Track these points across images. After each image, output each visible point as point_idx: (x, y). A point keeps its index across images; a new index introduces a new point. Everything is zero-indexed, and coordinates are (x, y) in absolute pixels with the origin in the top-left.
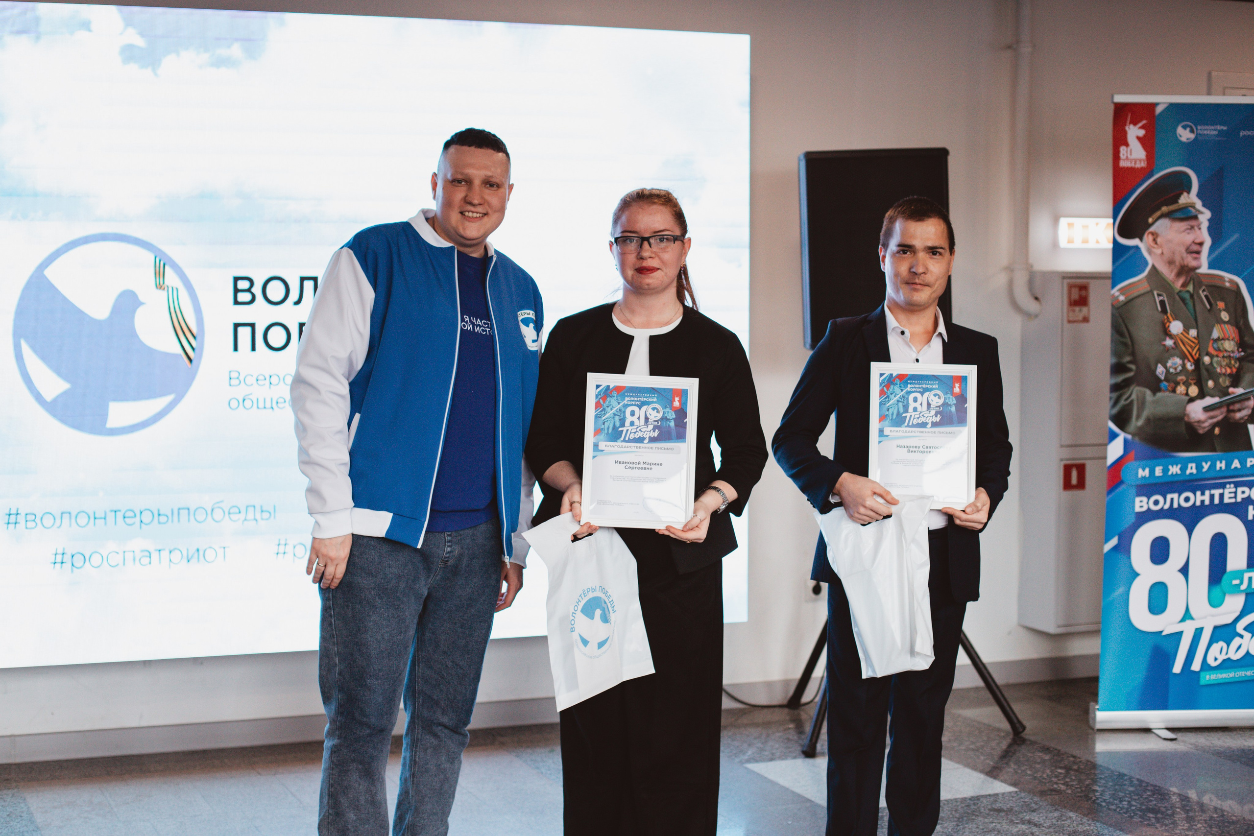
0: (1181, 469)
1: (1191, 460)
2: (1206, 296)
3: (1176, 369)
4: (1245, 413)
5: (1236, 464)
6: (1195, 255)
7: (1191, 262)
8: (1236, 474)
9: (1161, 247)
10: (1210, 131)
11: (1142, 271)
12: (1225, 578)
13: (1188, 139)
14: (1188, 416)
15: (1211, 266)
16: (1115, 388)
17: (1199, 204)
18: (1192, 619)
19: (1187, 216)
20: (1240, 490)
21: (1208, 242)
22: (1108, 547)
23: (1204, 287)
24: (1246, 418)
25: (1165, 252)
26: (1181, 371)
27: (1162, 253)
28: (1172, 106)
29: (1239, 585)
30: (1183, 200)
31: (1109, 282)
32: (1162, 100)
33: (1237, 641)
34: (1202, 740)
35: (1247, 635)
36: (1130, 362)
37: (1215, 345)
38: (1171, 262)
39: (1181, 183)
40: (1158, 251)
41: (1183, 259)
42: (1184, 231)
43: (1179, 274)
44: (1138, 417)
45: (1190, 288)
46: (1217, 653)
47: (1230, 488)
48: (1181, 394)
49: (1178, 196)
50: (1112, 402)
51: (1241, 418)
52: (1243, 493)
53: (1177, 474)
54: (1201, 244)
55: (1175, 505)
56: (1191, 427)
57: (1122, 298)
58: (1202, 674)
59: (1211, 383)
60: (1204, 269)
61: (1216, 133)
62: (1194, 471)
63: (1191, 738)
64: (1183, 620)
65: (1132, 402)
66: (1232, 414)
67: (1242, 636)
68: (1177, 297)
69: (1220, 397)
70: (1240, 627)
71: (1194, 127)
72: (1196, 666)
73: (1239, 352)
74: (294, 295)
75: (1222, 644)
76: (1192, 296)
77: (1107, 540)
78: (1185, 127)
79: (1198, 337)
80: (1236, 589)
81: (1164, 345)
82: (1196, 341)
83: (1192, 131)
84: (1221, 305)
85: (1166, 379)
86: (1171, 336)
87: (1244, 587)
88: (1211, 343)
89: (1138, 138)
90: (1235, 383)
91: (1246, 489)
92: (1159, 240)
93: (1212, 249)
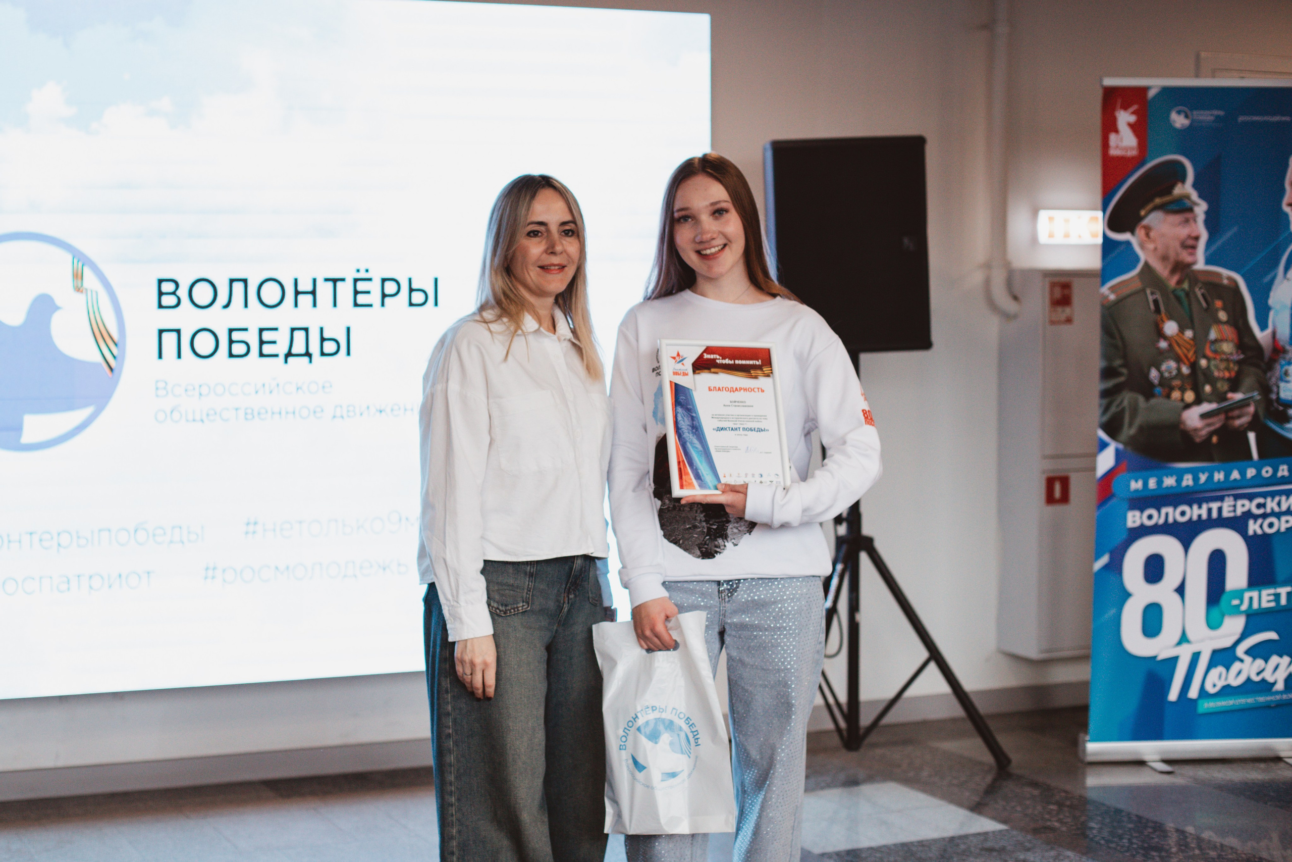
0: (1177, 481)
1: (1187, 471)
2: (1203, 295)
3: (1170, 373)
4: (1244, 420)
6: (1190, 251)
7: (1186, 257)
8: (1236, 486)
9: (1154, 241)
10: (1206, 116)
11: (1134, 267)
12: (1224, 599)
13: (1182, 124)
14: (1183, 423)
15: (1208, 261)
16: (1106, 394)
17: (1194, 196)
18: (1188, 641)
19: (1182, 208)
20: (1240, 503)
21: (1204, 236)
22: (1099, 565)
23: (1200, 285)
24: (1246, 426)
25: (1159, 247)
26: (1177, 375)
27: (1155, 249)
28: (1167, 91)
29: (1238, 606)
30: (1178, 190)
31: (1099, 280)
32: (1155, 84)
33: (1236, 667)
34: (1201, 772)
35: (1247, 660)
36: (1122, 366)
37: (1213, 347)
38: (1164, 258)
39: (1175, 173)
40: (1151, 246)
41: (1177, 254)
42: (1180, 224)
43: (1173, 271)
44: (1130, 425)
45: (1186, 285)
46: (1216, 679)
47: (1229, 501)
48: (1175, 400)
49: (1172, 187)
50: (1102, 409)
51: (1241, 426)
52: (1243, 506)
53: (1172, 487)
54: (1197, 238)
55: (1171, 520)
56: (1186, 435)
57: (1112, 297)
58: (1200, 702)
59: (1208, 388)
60: (1200, 265)
61: (1212, 118)
62: (1191, 483)
63: (1190, 772)
64: (1179, 643)
65: (1123, 410)
66: (1231, 422)
67: (1241, 661)
68: (1172, 296)
69: (1218, 402)
70: (1240, 651)
71: (1189, 113)
72: (1193, 694)
73: (1239, 355)
74: (222, 298)
75: (1221, 669)
76: (1187, 294)
77: (1098, 557)
78: (1179, 112)
79: (1194, 339)
80: (1236, 610)
81: (1158, 348)
82: (1192, 342)
83: (1187, 117)
84: (1219, 304)
85: (1161, 384)
86: (1165, 338)
87: (1245, 607)
88: (1208, 346)
89: (1131, 126)
90: (1234, 388)
91: (1246, 502)
92: (1152, 234)
93: (1209, 244)
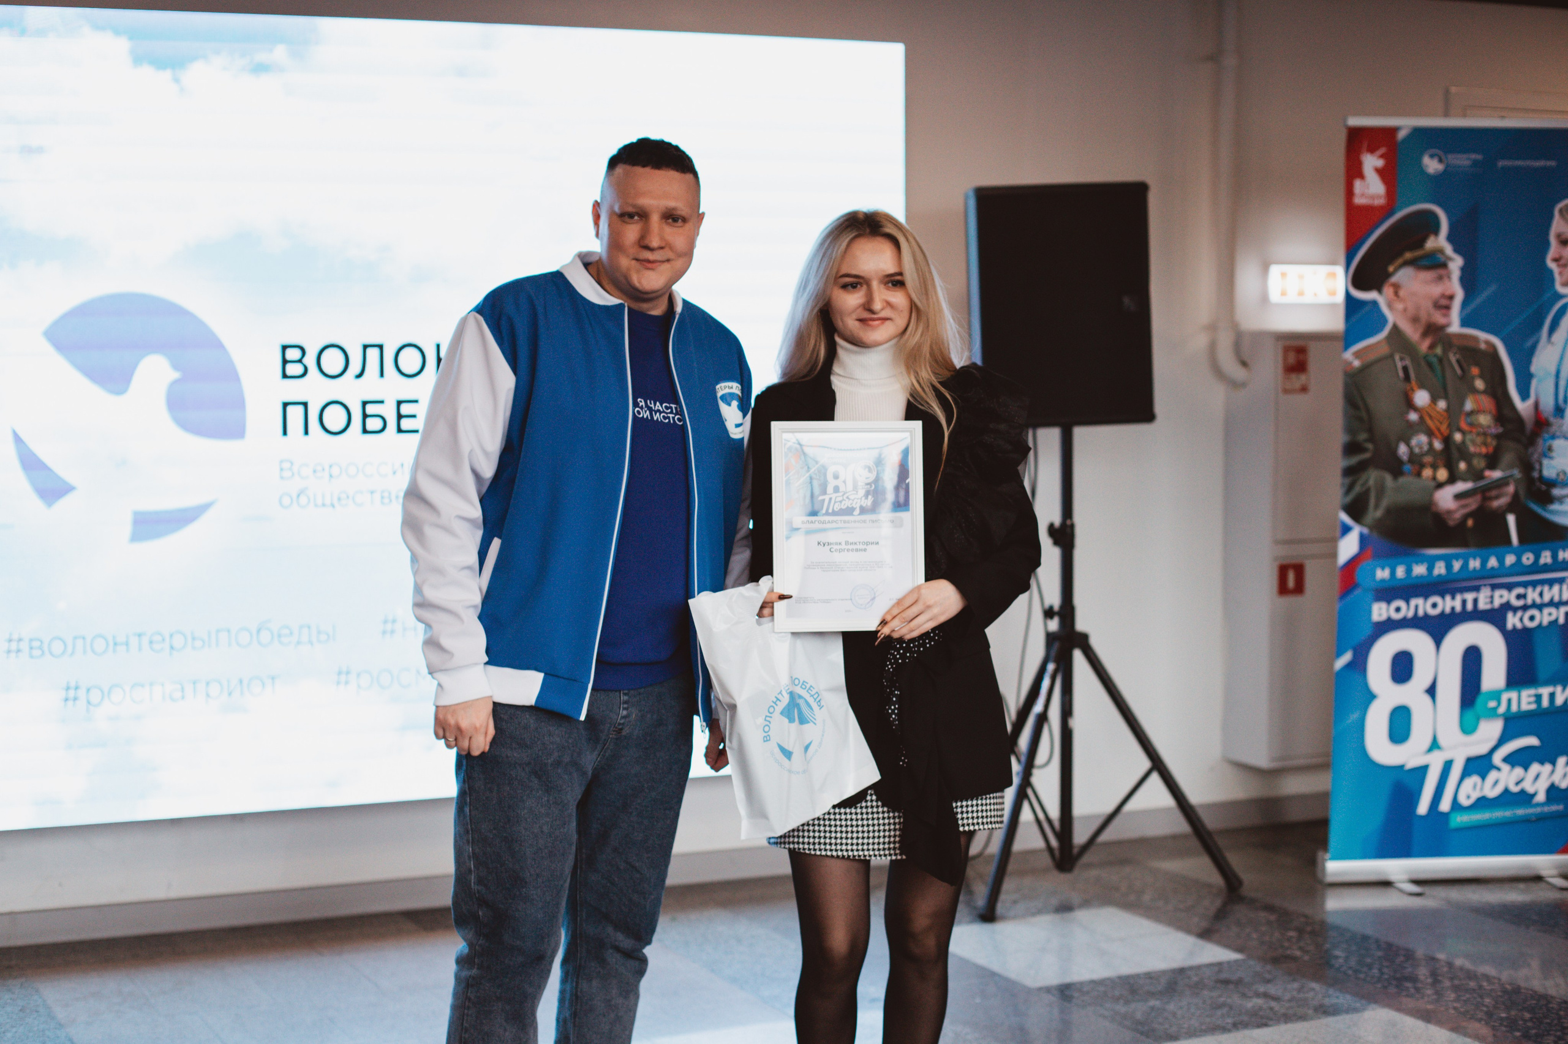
0: (1427, 569)
2: (1458, 360)
4: (1503, 500)
5: (1493, 562)
6: (1444, 311)
7: (1439, 318)
8: (1493, 574)
9: (1403, 301)
10: (1463, 160)
12: (1479, 701)
13: (1436, 169)
14: (1436, 504)
16: (1348, 471)
17: (1449, 249)
18: (1439, 747)
19: (1435, 263)
20: (1497, 593)
21: (1460, 295)
22: (1341, 662)
23: (1454, 350)
24: (1504, 507)
25: (1409, 307)
26: (1428, 450)
27: (1405, 310)
28: (1417, 131)
29: (1495, 709)
30: (1430, 244)
31: (1341, 344)
32: (1406, 123)
33: (1493, 775)
34: (1455, 894)
35: (1506, 768)
36: (1367, 440)
37: (1468, 419)
38: (1415, 320)
39: (1427, 224)
40: (1399, 306)
41: (1429, 315)
42: (1430, 282)
43: (1425, 334)
44: (1376, 506)
45: (1439, 350)
46: (1471, 790)
47: (1485, 591)
48: (1427, 478)
49: (1424, 239)
50: (1345, 488)
51: (1500, 507)
52: (1501, 597)
53: (1422, 576)
54: (1451, 297)
56: (1438, 517)
57: (1357, 363)
58: (1453, 815)
60: (1455, 327)
61: (1469, 162)
62: (1443, 571)
63: (1441, 892)
64: (1430, 749)
65: (1369, 488)
66: (1488, 503)
67: (1499, 769)
68: (1423, 362)
69: (1475, 481)
70: (1497, 758)
71: (1443, 157)
72: (1445, 806)
73: (1497, 428)
74: (355, 366)
75: (1475, 779)
76: (1440, 360)
77: (1339, 653)
78: (1432, 156)
79: (1448, 409)
80: (1492, 714)
81: (1407, 420)
82: (1445, 413)
83: (1441, 161)
84: (1475, 371)
85: (1411, 460)
86: (1415, 409)
87: (1502, 709)
88: (1463, 418)
89: (1379, 171)
90: (1492, 465)
91: (1505, 592)
92: (1401, 292)
93: (1465, 303)
